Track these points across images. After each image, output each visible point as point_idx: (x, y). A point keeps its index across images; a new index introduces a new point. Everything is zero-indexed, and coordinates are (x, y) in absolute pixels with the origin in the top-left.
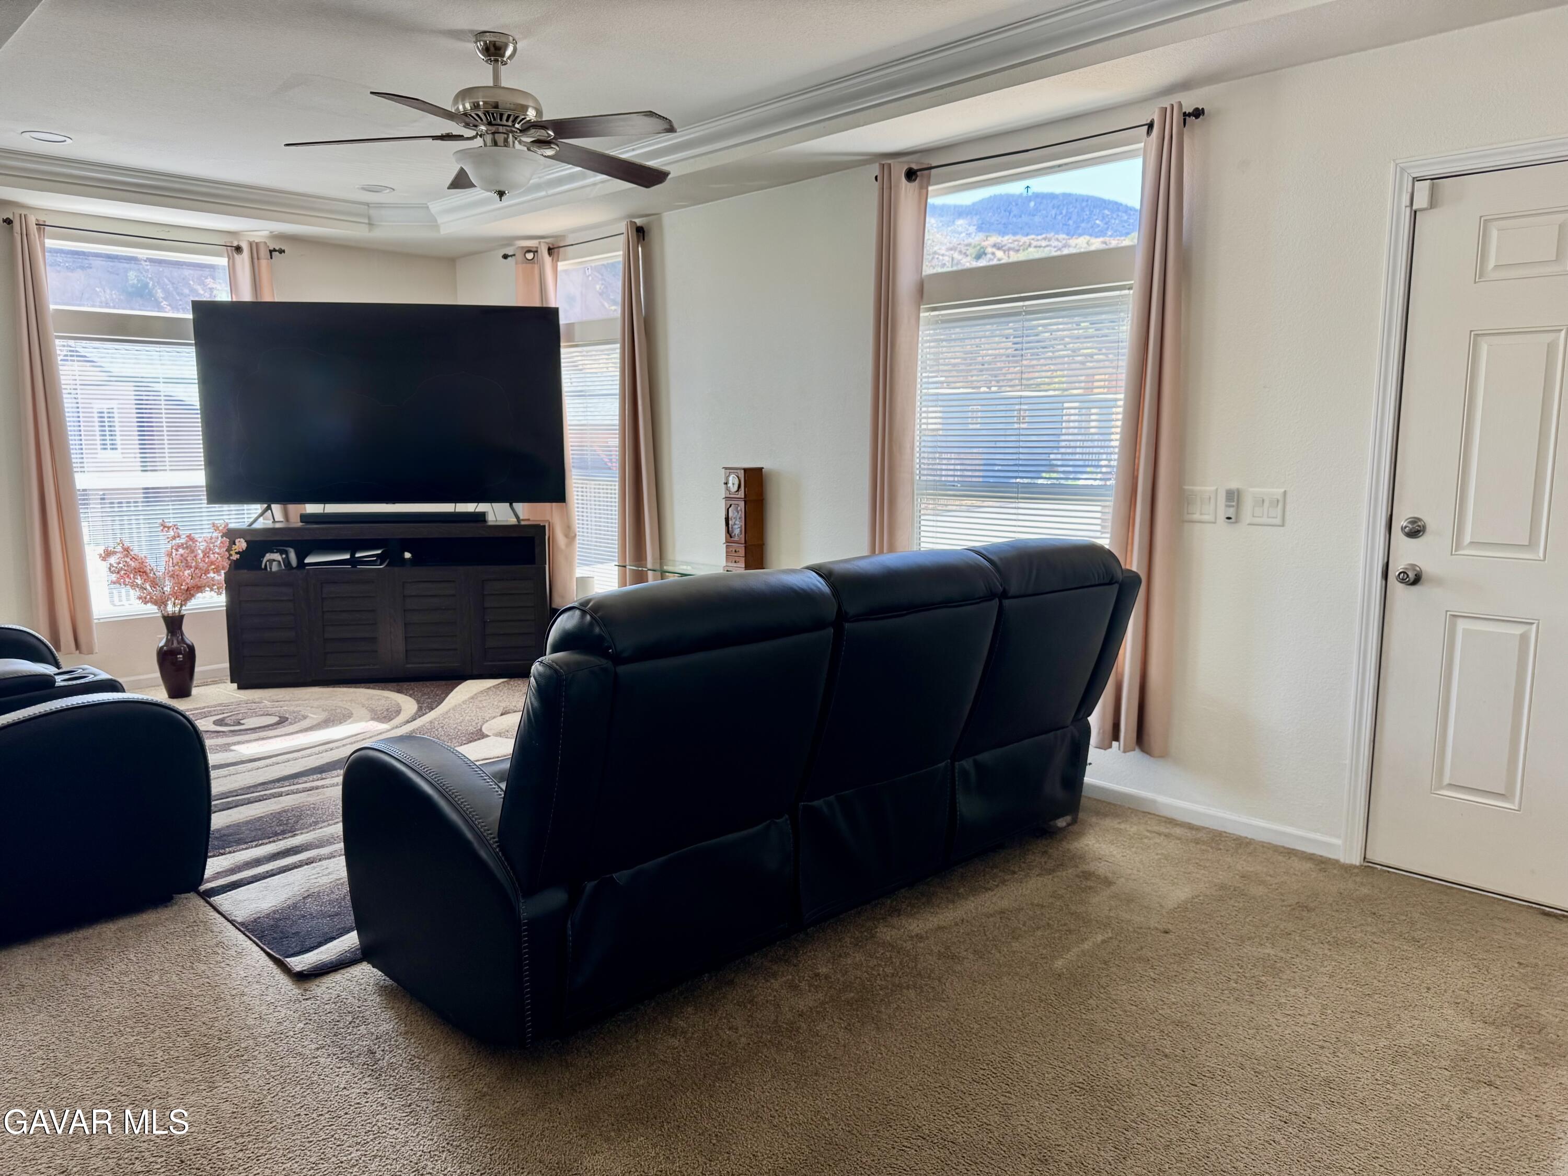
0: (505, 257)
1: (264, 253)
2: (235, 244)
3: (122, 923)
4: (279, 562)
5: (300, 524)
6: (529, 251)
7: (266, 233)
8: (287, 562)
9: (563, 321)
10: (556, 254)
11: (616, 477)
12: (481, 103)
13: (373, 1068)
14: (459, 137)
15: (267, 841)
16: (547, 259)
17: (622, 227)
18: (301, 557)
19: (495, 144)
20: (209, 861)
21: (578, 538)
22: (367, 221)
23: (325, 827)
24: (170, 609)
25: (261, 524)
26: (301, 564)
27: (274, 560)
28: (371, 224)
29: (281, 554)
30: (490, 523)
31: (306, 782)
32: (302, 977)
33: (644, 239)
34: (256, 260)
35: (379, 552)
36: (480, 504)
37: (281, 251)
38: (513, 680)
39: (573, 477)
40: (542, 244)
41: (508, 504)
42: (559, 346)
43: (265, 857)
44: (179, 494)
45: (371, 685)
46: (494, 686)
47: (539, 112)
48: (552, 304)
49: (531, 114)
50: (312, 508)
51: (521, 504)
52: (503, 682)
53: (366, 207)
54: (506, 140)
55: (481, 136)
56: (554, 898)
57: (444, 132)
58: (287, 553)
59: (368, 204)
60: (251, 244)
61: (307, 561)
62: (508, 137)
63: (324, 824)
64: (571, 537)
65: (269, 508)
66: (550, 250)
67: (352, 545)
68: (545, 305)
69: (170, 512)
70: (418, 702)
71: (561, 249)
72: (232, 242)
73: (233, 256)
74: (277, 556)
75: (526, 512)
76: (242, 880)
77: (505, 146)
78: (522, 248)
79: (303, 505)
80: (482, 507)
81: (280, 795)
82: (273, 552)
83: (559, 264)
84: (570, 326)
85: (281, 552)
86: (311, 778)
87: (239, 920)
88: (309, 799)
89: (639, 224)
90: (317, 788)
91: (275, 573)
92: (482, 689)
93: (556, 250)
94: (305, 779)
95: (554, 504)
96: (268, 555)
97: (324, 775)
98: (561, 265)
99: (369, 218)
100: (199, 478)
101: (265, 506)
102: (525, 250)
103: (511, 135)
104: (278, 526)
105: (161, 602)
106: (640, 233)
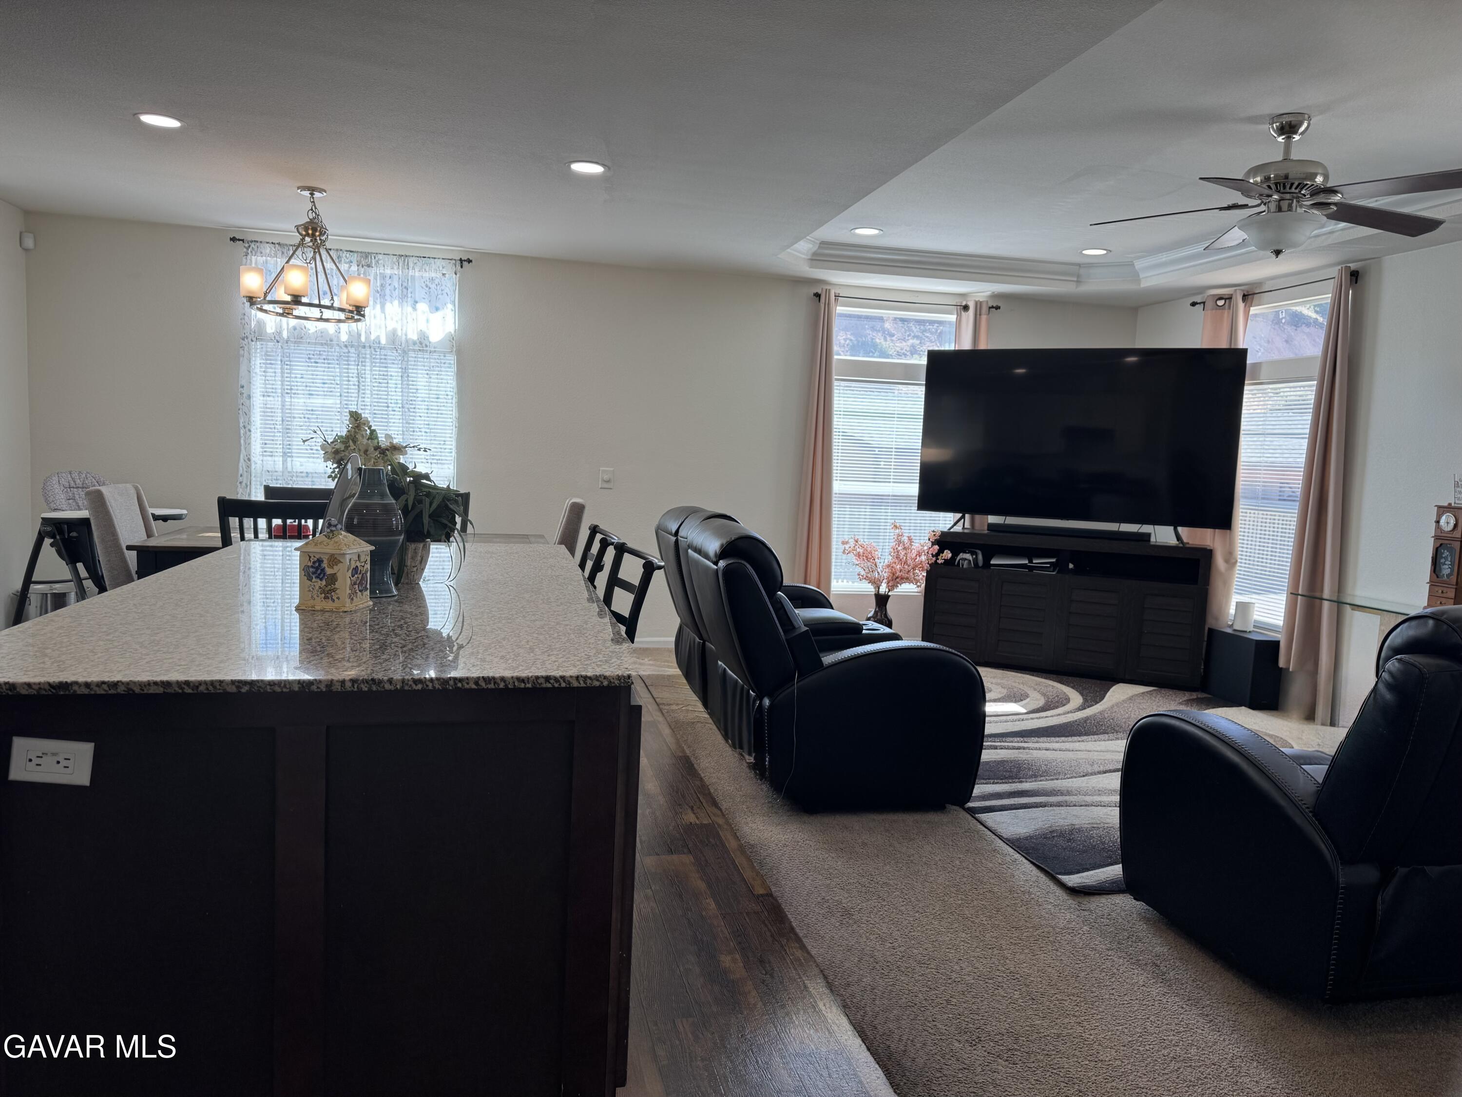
0: (1194, 304)
1: (985, 309)
2: (964, 304)
3: (918, 817)
4: (970, 561)
5: (986, 532)
6: (1221, 299)
7: (988, 293)
8: (976, 561)
9: (1250, 360)
10: (1249, 300)
11: (1295, 509)
12: (1272, 176)
13: (1161, 977)
14: (1245, 206)
15: (1001, 781)
16: (1241, 305)
17: (1334, 272)
18: (987, 560)
19: (1280, 209)
20: (976, 786)
21: (1238, 564)
22: (1075, 279)
23: (1043, 780)
24: (883, 589)
25: (958, 528)
26: (987, 564)
27: (966, 559)
28: (1078, 282)
29: (972, 555)
30: (1152, 543)
31: (1012, 742)
32: (1075, 892)
33: (1356, 283)
34: (978, 316)
35: (1054, 560)
36: (1144, 526)
37: (998, 308)
38: (1163, 689)
39: (1241, 506)
40: (1238, 292)
41: (1172, 528)
42: (1243, 384)
43: (1004, 793)
44: (898, 500)
45: (1035, 674)
46: (1147, 692)
47: (1326, 177)
48: (1241, 345)
49: (1319, 179)
50: (992, 519)
51: (1186, 529)
52: (1155, 690)
53: (1078, 267)
54: (1290, 206)
55: (1265, 204)
56: (1368, 874)
57: (1230, 203)
58: (976, 554)
59: (1079, 265)
60: (976, 303)
61: (993, 562)
62: (1292, 202)
63: (1042, 778)
64: (1231, 561)
65: (963, 517)
66: (1244, 296)
67: (1030, 553)
68: (1233, 347)
69: (887, 515)
70: (1082, 694)
71: (1255, 296)
72: (962, 303)
73: (961, 313)
74: (968, 556)
75: (1192, 536)
76: (994, 806)
77: (1290, 210)
78: (1214, 295)
79: (986, 516)
80: (1146, 529)
81: (996, 748)
82: (965, 552)
83: (1252, 308)
84: (1257, 366)
85: (972, 553)
86: (1016, 739)
87: (1005, 836)
88: (1021, 756)
89: (1352, 269)
90: (1024, 748)
91: (966, 569)
92: (1137, 693)
93: (1250, 297)
94: (1011, 739)
95: (1217, 530)
96: (961, 554)
97: (1026, 739)
98: (1253, 310)
99: (1078, 276)
100: (914, 489)
101: (960, 515)
102: (1217, 297)
103: (1295, 200)
104: (966, 531)
105: (876, 583)
106: (1355, 276)
